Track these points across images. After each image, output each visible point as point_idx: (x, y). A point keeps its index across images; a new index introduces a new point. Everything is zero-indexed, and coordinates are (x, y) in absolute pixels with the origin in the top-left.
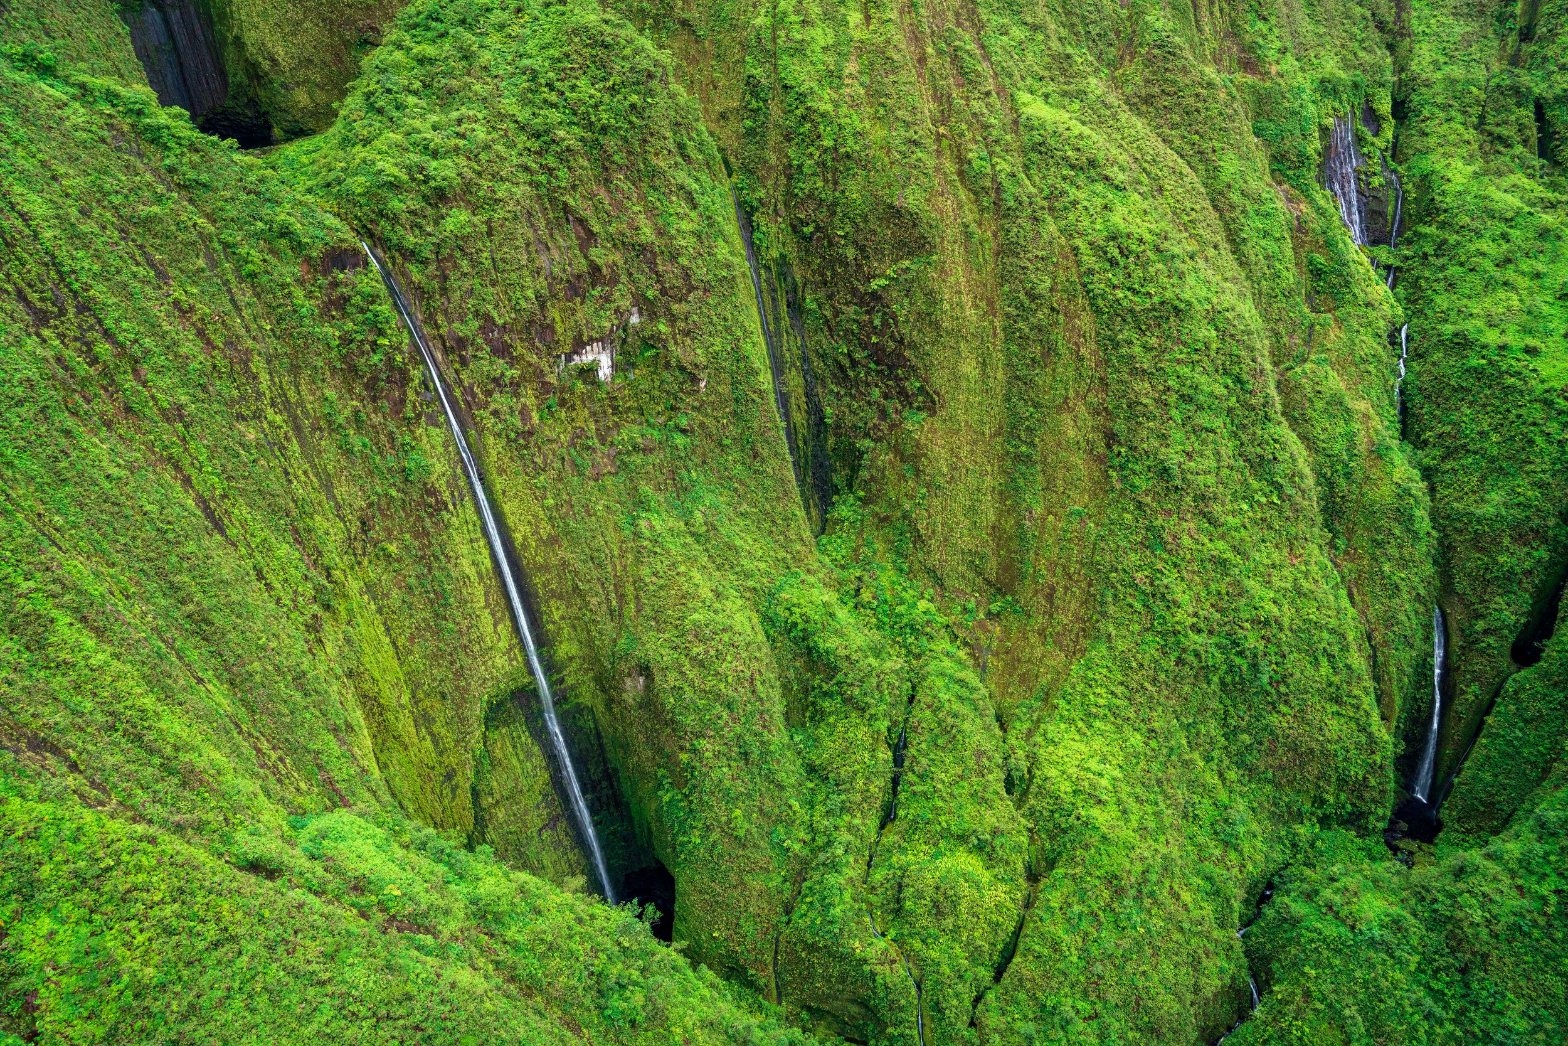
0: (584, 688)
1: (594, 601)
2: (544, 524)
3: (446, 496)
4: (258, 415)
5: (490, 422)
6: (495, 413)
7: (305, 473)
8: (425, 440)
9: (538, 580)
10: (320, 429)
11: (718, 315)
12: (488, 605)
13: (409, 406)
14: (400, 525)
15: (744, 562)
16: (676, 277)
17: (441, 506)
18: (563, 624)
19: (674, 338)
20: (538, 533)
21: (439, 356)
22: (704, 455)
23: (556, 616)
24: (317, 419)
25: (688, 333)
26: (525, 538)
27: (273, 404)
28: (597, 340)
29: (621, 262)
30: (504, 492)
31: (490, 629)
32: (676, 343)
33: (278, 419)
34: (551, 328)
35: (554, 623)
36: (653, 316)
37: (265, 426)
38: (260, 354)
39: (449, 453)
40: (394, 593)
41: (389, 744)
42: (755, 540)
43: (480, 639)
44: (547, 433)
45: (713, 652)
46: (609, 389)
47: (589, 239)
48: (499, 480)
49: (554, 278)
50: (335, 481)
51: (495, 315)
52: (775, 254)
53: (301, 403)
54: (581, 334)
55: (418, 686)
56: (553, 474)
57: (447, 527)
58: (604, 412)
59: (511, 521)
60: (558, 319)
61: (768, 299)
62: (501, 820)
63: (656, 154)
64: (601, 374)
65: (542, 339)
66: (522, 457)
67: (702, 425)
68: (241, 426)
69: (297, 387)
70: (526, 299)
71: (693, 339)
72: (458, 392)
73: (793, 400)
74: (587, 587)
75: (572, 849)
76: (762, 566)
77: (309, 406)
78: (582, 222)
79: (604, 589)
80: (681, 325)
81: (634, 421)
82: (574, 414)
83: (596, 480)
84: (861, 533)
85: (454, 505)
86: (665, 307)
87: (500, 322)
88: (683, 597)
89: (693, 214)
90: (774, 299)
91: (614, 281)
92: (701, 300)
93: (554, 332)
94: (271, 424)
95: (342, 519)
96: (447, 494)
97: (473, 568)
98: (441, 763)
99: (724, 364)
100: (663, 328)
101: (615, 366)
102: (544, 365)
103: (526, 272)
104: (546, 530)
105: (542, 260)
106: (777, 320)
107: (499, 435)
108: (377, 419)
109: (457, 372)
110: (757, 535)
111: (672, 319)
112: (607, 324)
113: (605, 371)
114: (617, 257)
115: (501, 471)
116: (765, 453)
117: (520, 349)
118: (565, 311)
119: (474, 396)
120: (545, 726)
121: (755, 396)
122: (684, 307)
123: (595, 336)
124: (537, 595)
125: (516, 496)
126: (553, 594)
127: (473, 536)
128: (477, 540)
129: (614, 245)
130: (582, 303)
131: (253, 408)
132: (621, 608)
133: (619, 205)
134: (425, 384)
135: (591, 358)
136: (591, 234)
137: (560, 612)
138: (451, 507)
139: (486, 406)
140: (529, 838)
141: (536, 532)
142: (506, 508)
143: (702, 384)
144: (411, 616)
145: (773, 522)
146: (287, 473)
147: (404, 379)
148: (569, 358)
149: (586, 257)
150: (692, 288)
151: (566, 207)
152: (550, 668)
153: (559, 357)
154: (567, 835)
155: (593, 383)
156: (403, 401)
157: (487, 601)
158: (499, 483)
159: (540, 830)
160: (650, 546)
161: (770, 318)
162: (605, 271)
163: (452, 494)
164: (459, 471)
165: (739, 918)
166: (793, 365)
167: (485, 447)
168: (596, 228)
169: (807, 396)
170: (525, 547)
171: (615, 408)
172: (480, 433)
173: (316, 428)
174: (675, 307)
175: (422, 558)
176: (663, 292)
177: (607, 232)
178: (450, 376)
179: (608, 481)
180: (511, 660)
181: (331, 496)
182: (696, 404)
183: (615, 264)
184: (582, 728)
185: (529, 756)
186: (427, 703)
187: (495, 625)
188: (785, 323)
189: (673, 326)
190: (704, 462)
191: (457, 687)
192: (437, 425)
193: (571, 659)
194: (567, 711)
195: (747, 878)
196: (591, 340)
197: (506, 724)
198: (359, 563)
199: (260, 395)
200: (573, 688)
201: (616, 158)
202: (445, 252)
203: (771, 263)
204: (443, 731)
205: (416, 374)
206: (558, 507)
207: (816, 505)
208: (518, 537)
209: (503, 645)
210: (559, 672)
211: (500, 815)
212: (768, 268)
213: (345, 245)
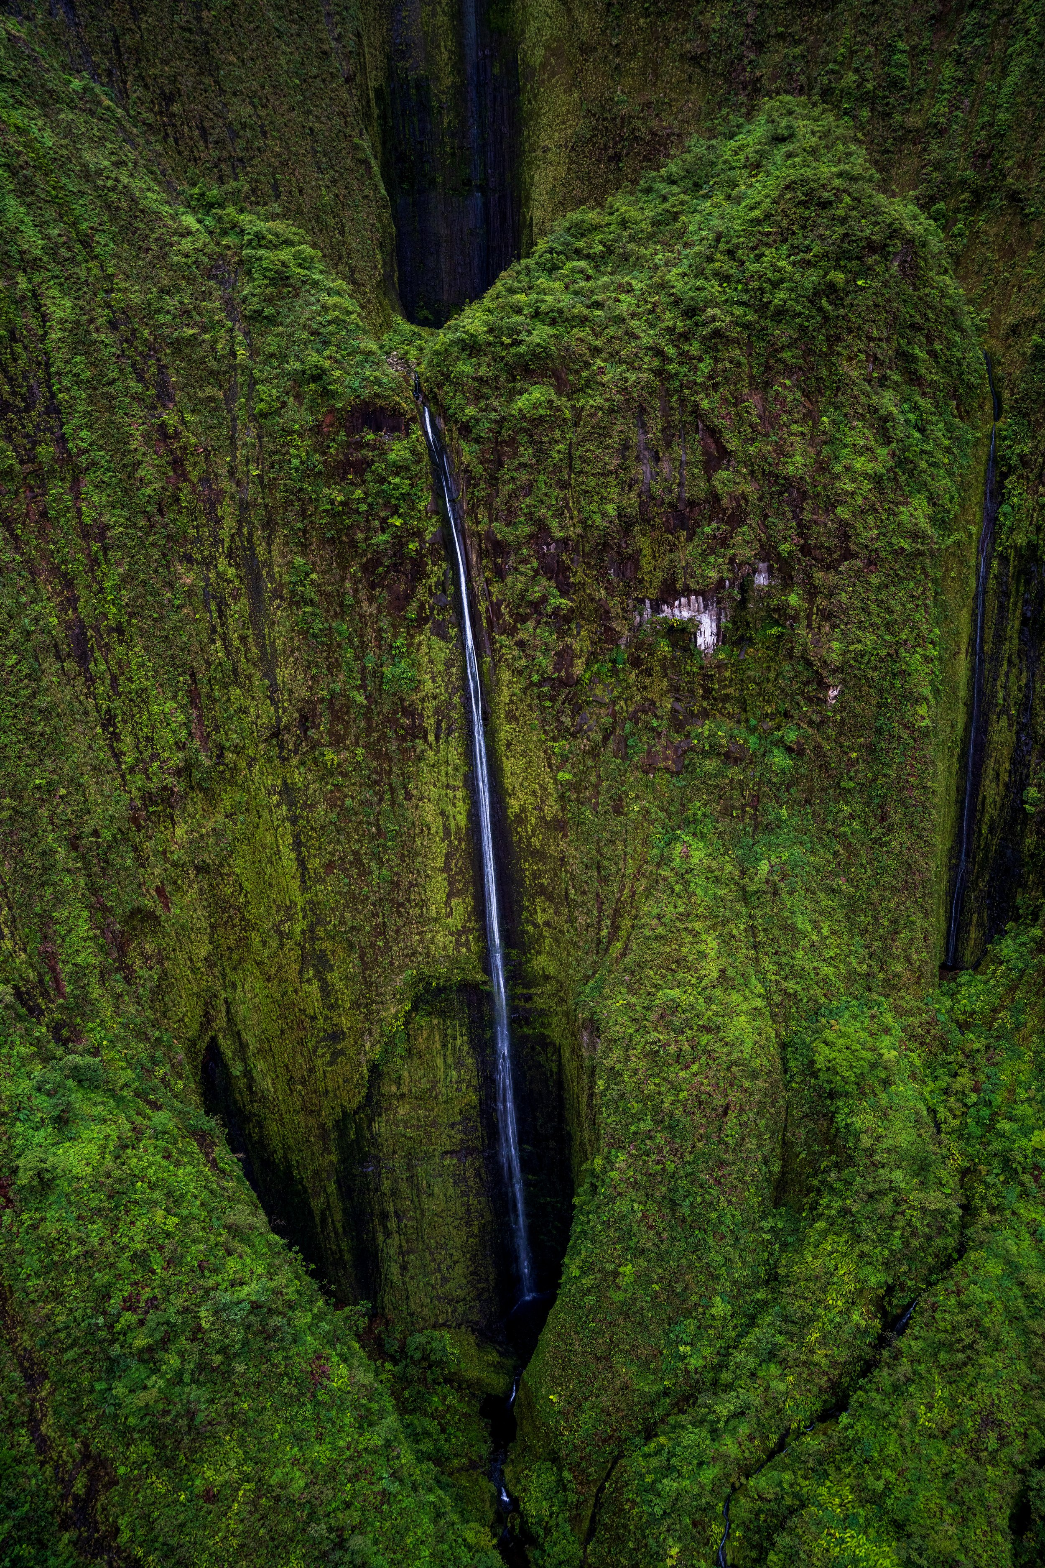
0: (555, 1020)
1: (582, 920)
2: (551, 801)
3: (429, 723)
4: (209, 562)
5: (510, 652)
6: (521, 644)
7: (243, 639)
8: (424, 649)
9: (528, 866)
10: (281, 597)
11: (880, 603)
12: (446, 868)
13: (415, 605)
14: (357, 738)
15: (799, 954)
16: (829, 533)
17: (416, 732)
18: (546, 931)
19: (808, 617)
20: (541, 809)
21: (474, 558)
22: (810, 791)
23: (540, 918)
24: (281, 585)
25: (827, 616)
26: (523, 809)
27: (230, 555)
28: (697, 593)
29: (753, 497)
30: (509, 745)
31: (441, 897)
32: (809, 626)
33: (231, 572)
34: (634, 559)
35: (536, 926)
36: (787, 583)
37: (212, 575)
38: (232, 497)
39: (450, 675)
40: (321, 809)
41: (248, 965)
42: (834, 932)
43: (423, 904)
44: (598, 692)
45: (672, 1049)
46: (705, 663)
47: (721, 459)
48: (507, 727)
49: (652, 498)
50: (281, 659)
51: (554, 524)
52: (1020, 540)
53: (268, 563)
54: (674, 580)
55: (320, 921)
56: (584, 743)
57: (420, 758)
58: (692, 691)
59: (509, 782)
60: (647, 551)
61: (993, 605)
62: (399, 1117)
63: (850, 359)
64: (700, 640)
65: (620, 573)
66: (543, 709)
67: (818, 747)
68: (180, 568)
69: (269, 545)
70: (604, 515)
71: (834, 626)
72: (482, 607)
73: (991, 763)
74: (580, 899)
75: (478, 1194)
76: (827, 970)
77: (276, 569)
78: (714, 433)
79: (600, 910)
80: (821, 602)
81: (731, 716)
82: (648, 681)
83: (646, 772)
84: (1013, 989)
85: (437, 738)
86: (805, 572)
87: (558, 534)
88: (677, 962)
89: (882, 451)
90: (1002, 608)
91: (736, 519)
92: (858, 574)
93: (638, 567)
94: (220, 576)
95: (274, 703)
96: (432, 721)
97: (440, 820)
98: (326, 1018)
99: (871, 674)
100: (793, 599)
101: (720, 634)
102: (614, 604)
103: (612, 480)
104: (552, 809)
105: (642, 471)
106: (1000, 638)
107: (520, 673)
108: (368, 609)
109: (488, 582)
110: (843, 927)
111: (812, 592)
112: (713, 574)
113: (706, 636)
114: (749, 488)
115: (511, 717)
116: (896, 817)
117: (578, 576)
118: (661, 544)
119: (499, 615)
120: (493, 1041)
121: (905, 734)
122: (832, 578)
123: (693, 585)
124: (521, 883)
125: (524, 754)
126: (542, 891)
127: (451, 781)
128: (455, 789)
129: (752, 473)
130: (689, 539)
131: (206, 553)
132: (609, 943)
133: (770, 420)
134: (441, 585)
135: (686, 614)
136: (724, 453)
137: (546, 917)
138: (431, 738)
139: (511, 631)
140: (429, 1156)
141: (539, 808)
142: (508, 765)
143: (833, 693)
144: (338, 841)
145: (876, 919)
146: (214, 630)
147: (418, 573)
148: (656, 609)
149: (709, 480)
150: (848, 555)
151: (696, 411)
152: (515, 975)
153: (642, 601)
154: (478, 1175)
155: (685, 649)
156: (408, 597)
157: (446, 863)
158: (505, 731)
159: (446, 1153)
160: (673, 880)
161: (989, 634)
162: (725, 502)
163: (438, 723)
164: (456, 700)
165: (586, 1399)
166: (1005, 710)
167: (498, 680)
168: (733, 445)
169: (1013, 762)
170: (520, 819)
171: (708, 691)
172: (495, 665)
173: (277, 594)
174: (819, 576)
175: (377, 783)
176: (805, 550)
177: (745, 452)
178: (480, 584)
179: (661, 780)
180: (458, 944)
181: (269, 674)
182: (816, 718)
183: (744, 496)
184: (540, 1066)
185: (459, 1064)
186: (328, 945)
187: (449, 896)
188: (1011, 646)
189: (811, 602)
190: (808, 801)
191: (373, 945)
192: (444, 637)
193: (547, 978)
194: (527, 1036)
195: (618, 1359)
196: (687, 591)
197: (443, 1014)
198: (284, 760)
199: (217, 541)
200: (542, 1013)
201: (786, 355)
202: (506, 434)
203: (1012, 553)
204: (340, 985)
205: (436, 571)
206: (575, 787)
207: (980, 925)
208: (514, 805)
209: (455, 922)
210: (527, 986)
211: (401, 1112)
212: (1004, 559)
213: (382, 402)
